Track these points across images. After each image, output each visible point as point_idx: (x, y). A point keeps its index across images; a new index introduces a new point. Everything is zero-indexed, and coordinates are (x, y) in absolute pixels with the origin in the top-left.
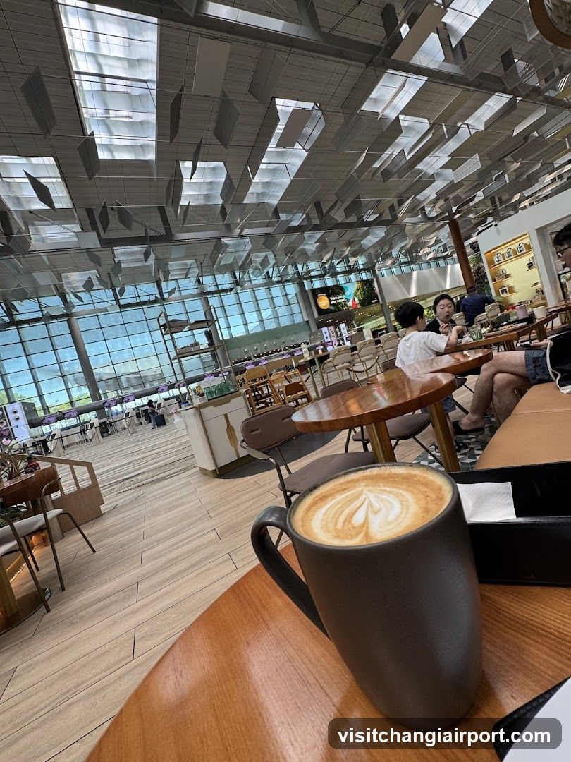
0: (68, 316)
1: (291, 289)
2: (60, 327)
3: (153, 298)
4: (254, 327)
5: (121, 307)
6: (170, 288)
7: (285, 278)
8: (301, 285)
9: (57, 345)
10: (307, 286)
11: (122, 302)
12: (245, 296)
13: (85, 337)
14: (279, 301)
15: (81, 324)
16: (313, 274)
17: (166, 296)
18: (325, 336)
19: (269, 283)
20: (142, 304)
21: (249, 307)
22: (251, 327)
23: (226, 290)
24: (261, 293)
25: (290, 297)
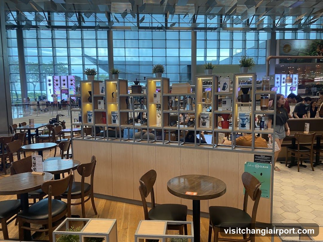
0: (109, 28)
1: (264, 36)
3: (160, 26)
4: (225, 60)
5: (140, 28)
6: (173, 21)
7: (261, 27)
8: (273, 35)
9: (99, 45)
10: (278, 36)
11: (140, 25)
12: (225, 35)
13: (114, 43)
14: (251, 44)
15: (115, 34)
16: (286, 27)
17: (169, 25)
18: (276, 80)
19: (247, 29)
20: (152, 28)
21: (225, 44)
22: (221, 59)
23: (211, 29)
24: (238, 36)
25: (260, 42)
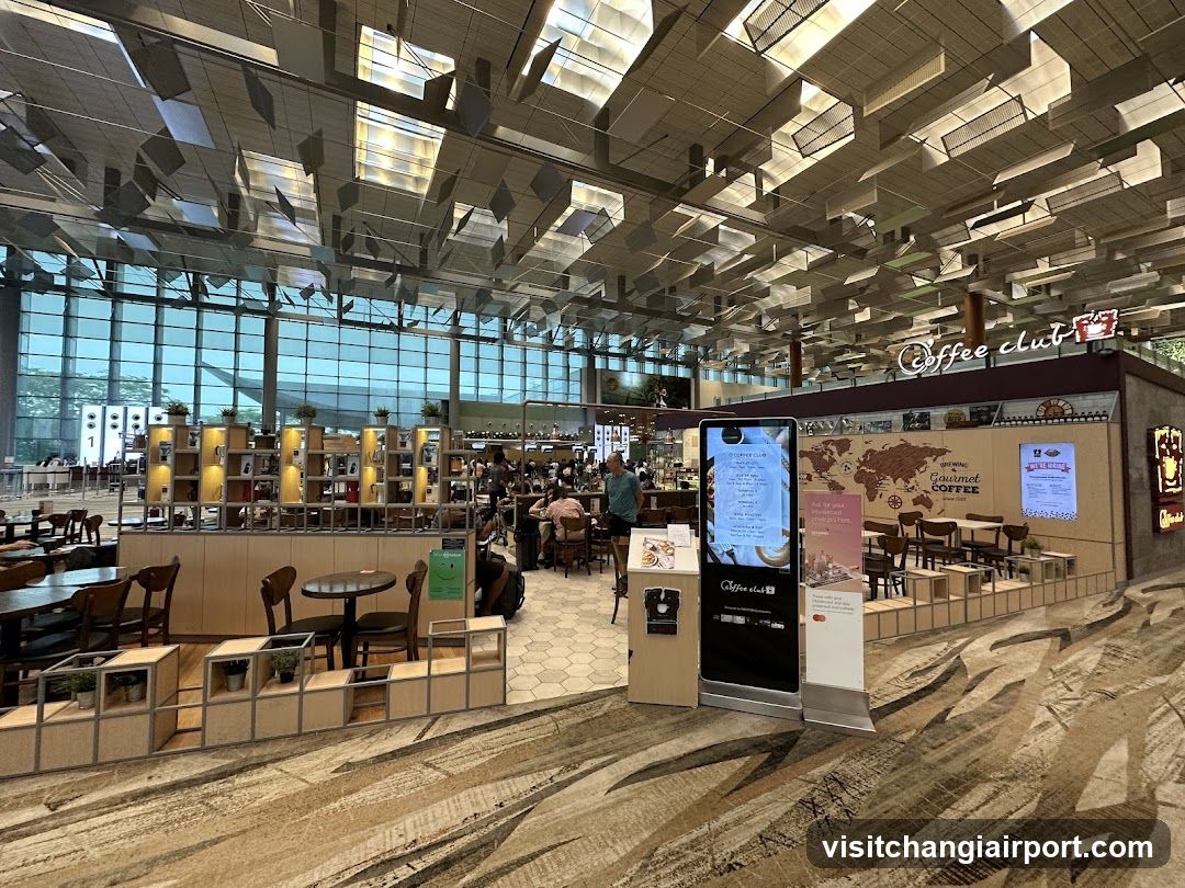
0: (271, 315)
1: (577, 361)
2: (254, 325)
3: (387, 322)
4: (512, 396)
5: (343, 322)
6: (415, 318)
7: (571, 346)
8: (591, 362)
9: (242, 347)
10: (599, 363)
11: (345, 317)
12: (512, 353)
13: (282, 346)
14: (556, 372)
15: (284, 328)
16: (611, 350)
17: (405, 324)
18: (597, 435)
19: (549, 346)
20: (371, 325)
21: (512, 368)
22: (507, 395)
23: (488, 340)
24: (534, 356)
25: (572, 371)
